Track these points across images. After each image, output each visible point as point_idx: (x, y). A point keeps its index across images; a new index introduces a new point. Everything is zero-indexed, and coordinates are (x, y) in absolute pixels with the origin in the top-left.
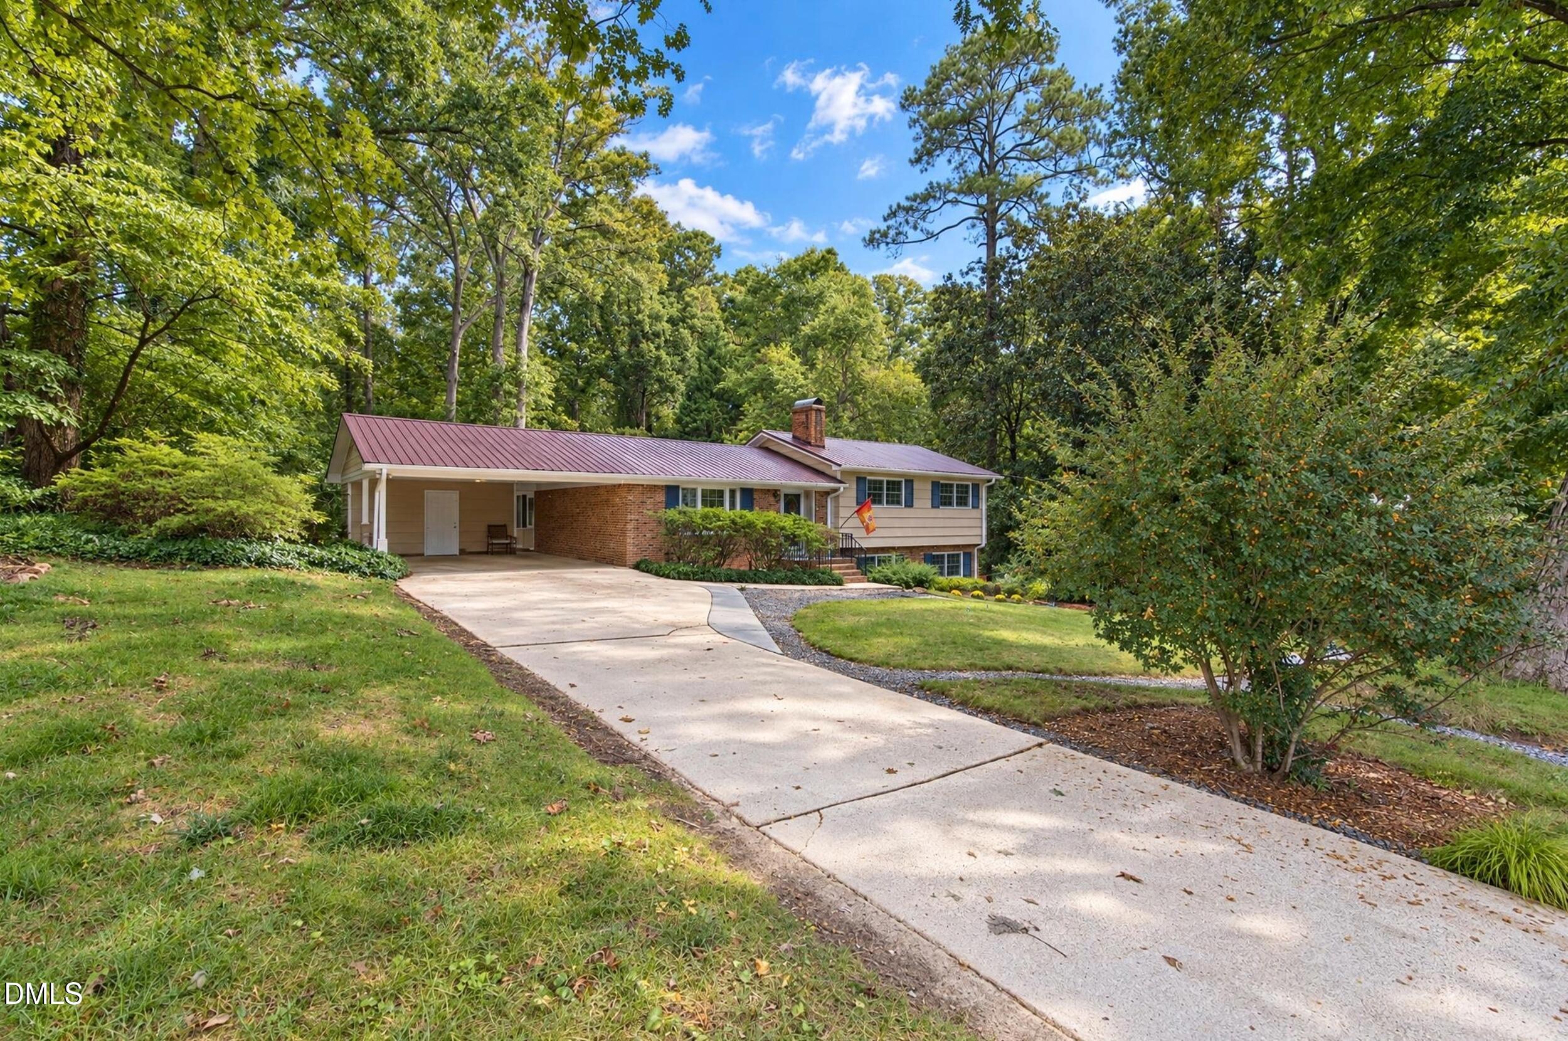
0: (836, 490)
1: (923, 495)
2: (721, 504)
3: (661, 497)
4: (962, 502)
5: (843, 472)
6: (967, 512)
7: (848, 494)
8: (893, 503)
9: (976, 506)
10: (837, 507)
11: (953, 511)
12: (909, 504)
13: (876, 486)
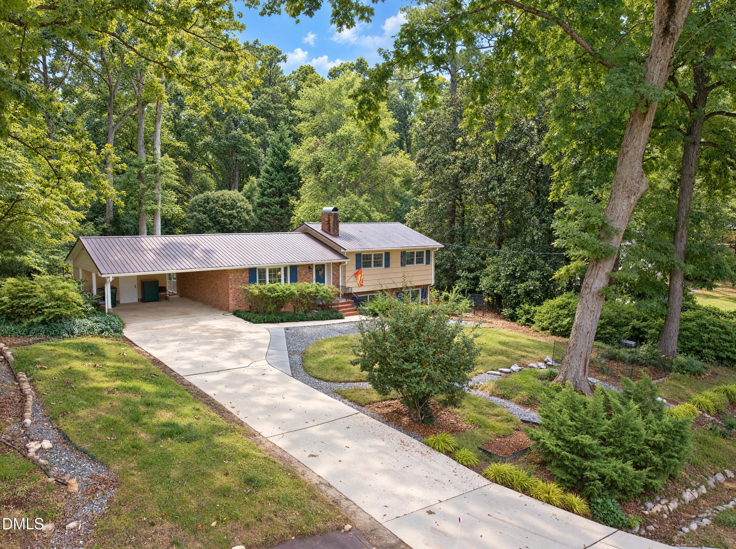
0: (344, 262)
1: (395, 260)
2: (280, 281)
3: (246, 275)
4: (420, 261)
5: (348, 253)
6: (423, 265)
7: (350, 264)
8: (378, 266)
9: (428, 262)
10: (344, 272)
11: (415, 266)
12: (387, 265)
13: (367, 257)
